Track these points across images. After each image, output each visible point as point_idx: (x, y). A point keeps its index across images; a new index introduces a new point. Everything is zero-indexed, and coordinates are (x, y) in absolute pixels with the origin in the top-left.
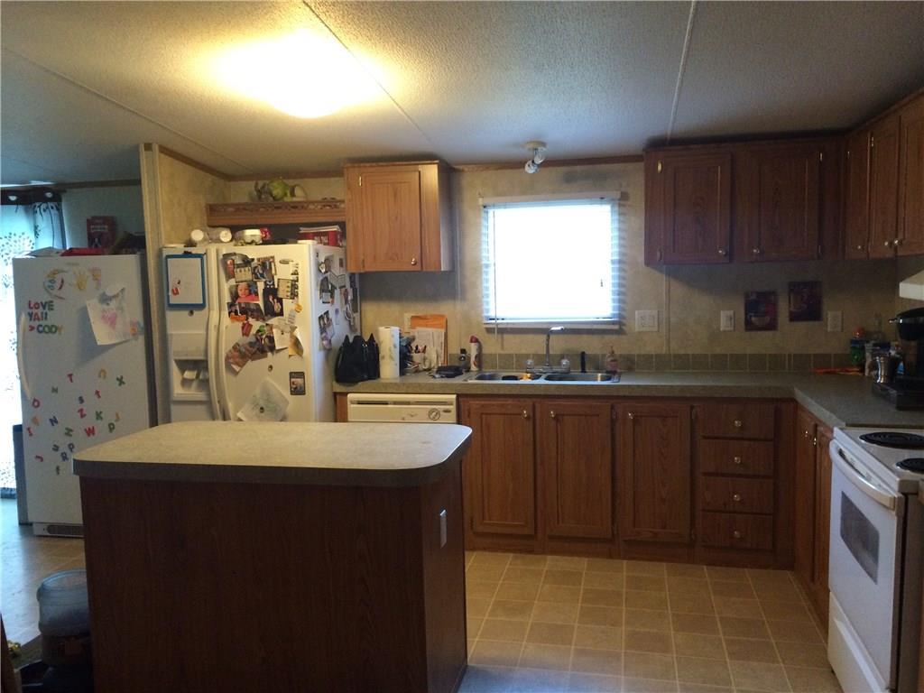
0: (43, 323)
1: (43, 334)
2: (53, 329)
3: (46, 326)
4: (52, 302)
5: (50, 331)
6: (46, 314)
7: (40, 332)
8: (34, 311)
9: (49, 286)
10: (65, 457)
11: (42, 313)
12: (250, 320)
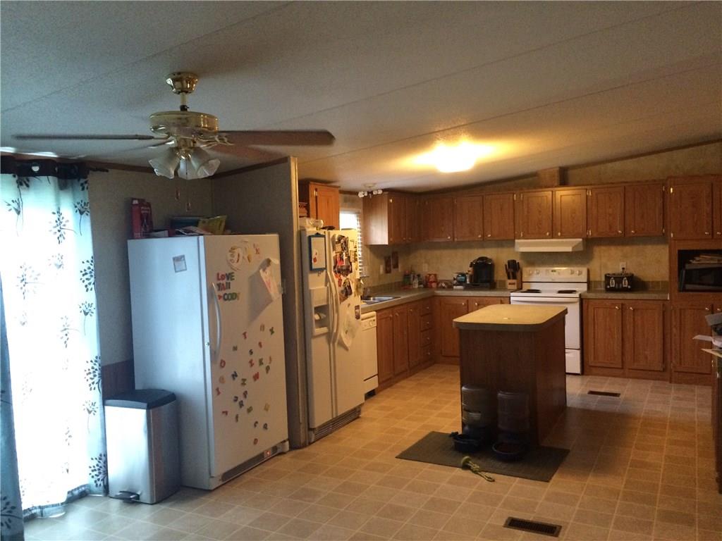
0: (228, 291)
1: (227, 301)
2: (234, 296)
3: (230, 294)
4: (233, 273)
5: (232, 298)
6: (229, 283)
7: (225, 300)
8: (221, 282)
9: (231, 260)
10: (241, 405)
11: (227, 283)
12: (342, 276)
